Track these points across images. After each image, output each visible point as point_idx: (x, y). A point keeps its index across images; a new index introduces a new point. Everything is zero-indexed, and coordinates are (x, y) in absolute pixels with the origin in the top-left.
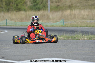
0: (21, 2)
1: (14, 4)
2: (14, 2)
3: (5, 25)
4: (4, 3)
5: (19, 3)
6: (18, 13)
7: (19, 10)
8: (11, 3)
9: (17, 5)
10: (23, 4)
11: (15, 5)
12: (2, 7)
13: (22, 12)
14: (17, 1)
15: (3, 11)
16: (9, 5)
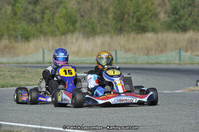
0: (147, 14)
1: (133, 17)
2: (131, 13)
4: (111, 16)
5: (142, 16)
6: (140, 36)
7: (143, 30)
8: (126, 16)
9: (139, 20)
10: (151, 17)
11: (135, 21)
12: (107, 25)
13: (150, 35)
14: (138, 11)
15: (108, 32)
16: (122, 20)
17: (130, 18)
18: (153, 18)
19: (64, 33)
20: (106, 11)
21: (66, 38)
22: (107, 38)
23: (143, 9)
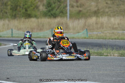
0: (32, 6)
1: (23, 9)
2: (22, 6)
3: (11, 36)
4: (9, 7)
5: (29, 7)
6: (27, 20)
7: (29, 16)
8: (18, 8)
9: (26, 10)
10: (34, 8)
11: (24, 11)
12: (6, 13)
13: (33, 20)
14: (26, 4)
15: (7, 17)
16: (16, 10)
17: (21, 8)
18: (35, 9)
20: (6, 4)
22: (7, 21)
23: (29, 4)
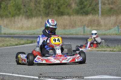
0: (64, 4)
1: (56, 7)
2: (54, 4)
4: (42, 6)
5: (61, 5)
6: (60, 18)
7: (62, 14)
8: (51, 6)
9: (59, 8)
10: (67, 6)
12: (40, 11)
13: (66, 17)
14: (59, 2)
15: (41, 15)
16: (49, 8)
17: (54, 7)
19: (13, 16)
20: (39, 3)
21: (14, 19)
22: (40, 19)
23: (62, 2)
